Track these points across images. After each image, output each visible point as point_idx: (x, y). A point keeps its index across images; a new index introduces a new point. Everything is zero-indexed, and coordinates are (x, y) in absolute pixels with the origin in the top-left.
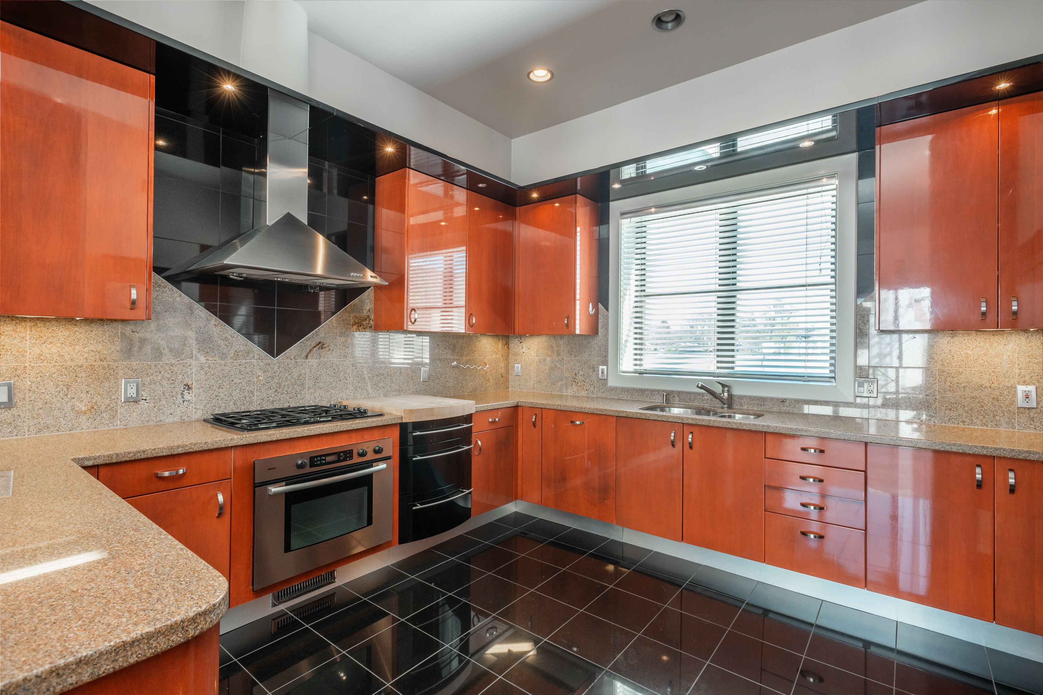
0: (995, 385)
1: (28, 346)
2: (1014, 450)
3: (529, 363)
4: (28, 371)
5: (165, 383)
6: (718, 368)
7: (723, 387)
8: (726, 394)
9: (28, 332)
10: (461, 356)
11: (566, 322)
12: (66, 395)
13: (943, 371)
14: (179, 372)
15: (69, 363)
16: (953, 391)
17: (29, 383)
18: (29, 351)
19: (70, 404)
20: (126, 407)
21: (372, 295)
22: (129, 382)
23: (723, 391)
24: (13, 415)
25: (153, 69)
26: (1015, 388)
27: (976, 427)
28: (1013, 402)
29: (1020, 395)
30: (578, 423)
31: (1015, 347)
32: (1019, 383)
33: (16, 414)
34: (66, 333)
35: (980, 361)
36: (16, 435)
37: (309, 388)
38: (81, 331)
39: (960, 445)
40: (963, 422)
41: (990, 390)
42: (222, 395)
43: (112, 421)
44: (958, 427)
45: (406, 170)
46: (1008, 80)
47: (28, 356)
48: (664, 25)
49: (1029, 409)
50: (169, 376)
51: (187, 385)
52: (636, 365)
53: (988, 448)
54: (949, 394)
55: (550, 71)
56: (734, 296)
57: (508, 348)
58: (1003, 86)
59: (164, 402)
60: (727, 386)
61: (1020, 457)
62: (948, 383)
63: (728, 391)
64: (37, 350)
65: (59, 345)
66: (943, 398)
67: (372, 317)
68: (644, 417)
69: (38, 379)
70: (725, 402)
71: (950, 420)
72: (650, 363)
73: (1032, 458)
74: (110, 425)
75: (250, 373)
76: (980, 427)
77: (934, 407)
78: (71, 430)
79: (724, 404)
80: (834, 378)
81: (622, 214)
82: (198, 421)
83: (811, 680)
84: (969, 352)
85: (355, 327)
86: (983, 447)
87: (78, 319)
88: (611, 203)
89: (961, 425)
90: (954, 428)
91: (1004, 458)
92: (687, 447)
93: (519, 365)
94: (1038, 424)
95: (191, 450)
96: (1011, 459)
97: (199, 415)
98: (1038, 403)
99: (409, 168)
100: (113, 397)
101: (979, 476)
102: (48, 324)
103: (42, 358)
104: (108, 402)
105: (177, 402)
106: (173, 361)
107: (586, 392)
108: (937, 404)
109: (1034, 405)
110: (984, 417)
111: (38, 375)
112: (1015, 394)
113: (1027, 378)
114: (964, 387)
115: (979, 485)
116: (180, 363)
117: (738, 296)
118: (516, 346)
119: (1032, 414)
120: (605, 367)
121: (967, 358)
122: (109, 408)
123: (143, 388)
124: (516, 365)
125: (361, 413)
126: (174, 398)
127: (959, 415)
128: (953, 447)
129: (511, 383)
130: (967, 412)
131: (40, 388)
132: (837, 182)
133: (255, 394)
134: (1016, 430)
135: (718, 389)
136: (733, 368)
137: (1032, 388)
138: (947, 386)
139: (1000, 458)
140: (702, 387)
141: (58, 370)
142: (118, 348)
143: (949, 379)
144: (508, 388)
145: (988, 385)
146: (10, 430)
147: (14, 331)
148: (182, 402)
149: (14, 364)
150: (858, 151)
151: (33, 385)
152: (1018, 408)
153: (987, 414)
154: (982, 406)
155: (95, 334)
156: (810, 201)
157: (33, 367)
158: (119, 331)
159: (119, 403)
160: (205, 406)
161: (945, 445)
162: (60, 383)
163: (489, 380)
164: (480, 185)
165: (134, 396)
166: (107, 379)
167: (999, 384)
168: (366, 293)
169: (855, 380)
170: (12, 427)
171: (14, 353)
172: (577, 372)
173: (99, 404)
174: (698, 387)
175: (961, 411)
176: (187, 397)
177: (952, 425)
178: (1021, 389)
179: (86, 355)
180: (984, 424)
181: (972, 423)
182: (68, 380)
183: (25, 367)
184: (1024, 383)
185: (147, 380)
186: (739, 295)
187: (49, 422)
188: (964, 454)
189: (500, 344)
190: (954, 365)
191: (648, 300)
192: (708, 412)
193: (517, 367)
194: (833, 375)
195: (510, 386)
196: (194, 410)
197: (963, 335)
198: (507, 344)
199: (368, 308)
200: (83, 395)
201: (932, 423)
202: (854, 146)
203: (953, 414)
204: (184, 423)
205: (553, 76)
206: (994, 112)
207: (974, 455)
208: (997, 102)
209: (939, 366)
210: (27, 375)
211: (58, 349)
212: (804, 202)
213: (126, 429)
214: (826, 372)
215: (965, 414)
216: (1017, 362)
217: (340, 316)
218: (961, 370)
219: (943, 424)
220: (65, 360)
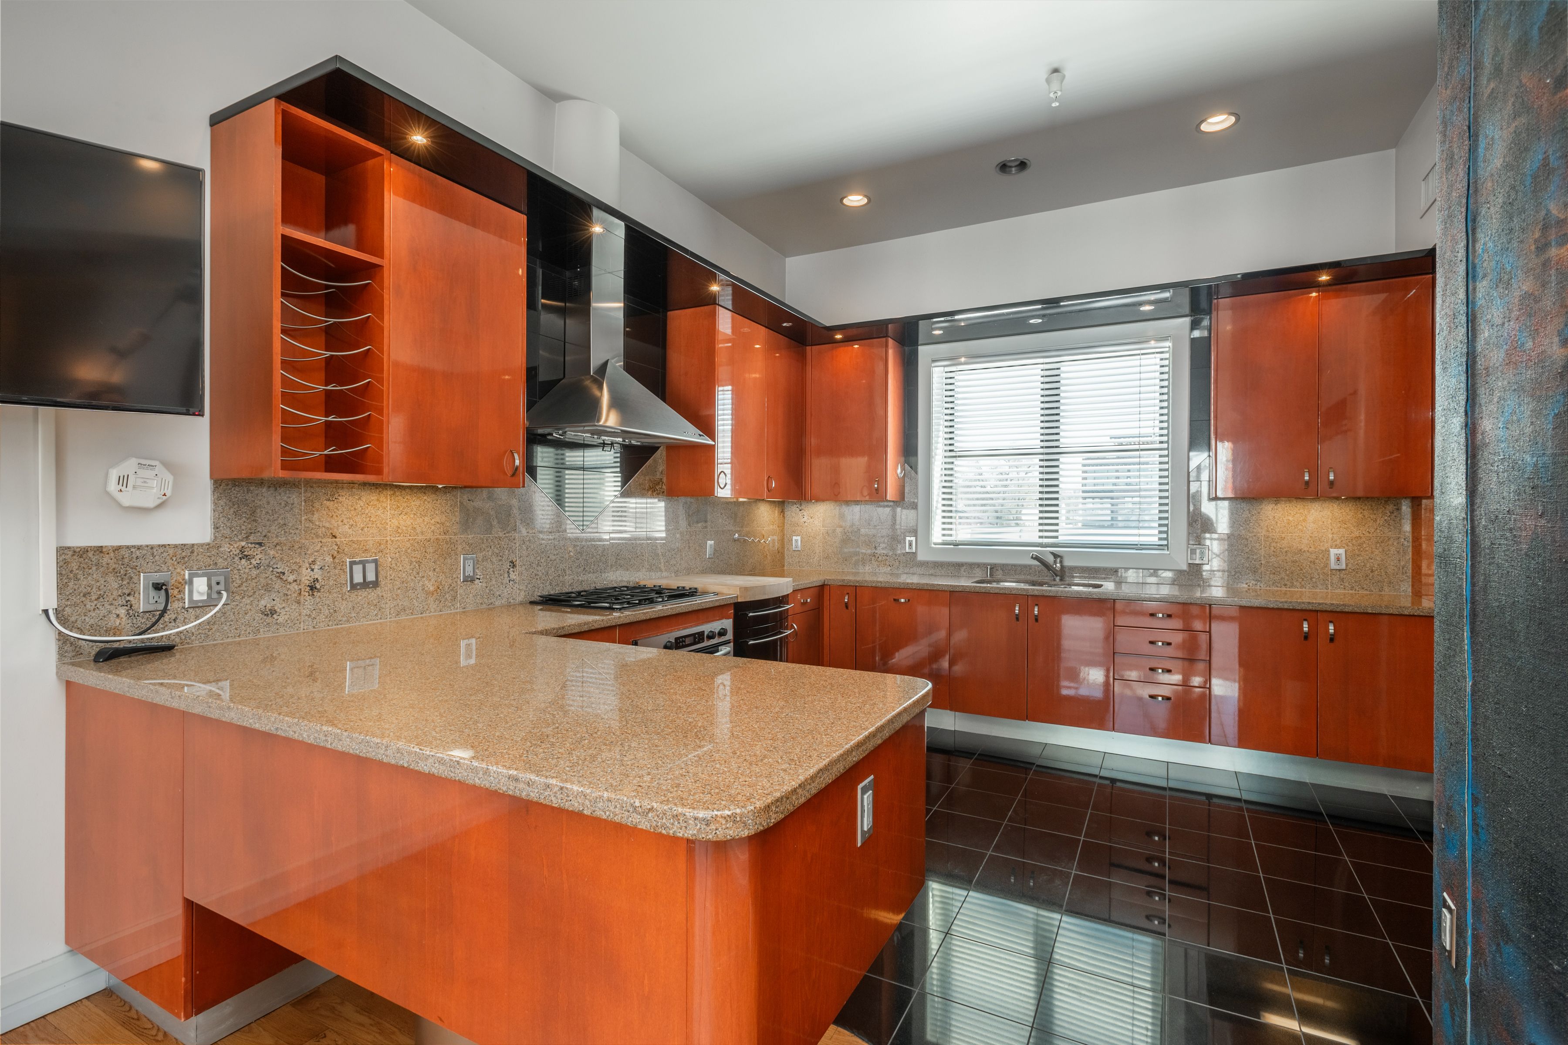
0: (1312, 549)
1: (388, 517)
2: (1333, 604)
3: (812, 534)
4: (389, 546)
5: (494, 559)
6: (1040, 537)
7: (1055, 557)
8: (1058, 565)
9: (389, 502)
10: (742, 527)
11: (876, 486)
12: (418, 573)
13: (1268, 537)
14: (505, 547)
15: (420, 537)
16: (1277, 556)
17: (390, 560)
18: (389, 523)
19: (421, 583)
20: (464, 587)
21: (664, 453)
22: (467, 559)
23: (1055, 562)
24: (378, 596)
25: (524, 208)
26: (1329, 551)
27: (1296, 589)
28: (1327, 565)
29: (1333, 558)
30: (903, 600)
31: (1329, 513)
32: (1331, 547)
33: (380, 595)
34: (418, 503)
35: (1300, 527)
36: (381, 618)
37: (611, 565)
38: (429, 500)
39: (1291, 602)
40: (1285, 585)
41: (1308, 554)
42: (540, 574)
43: (453, 603)
44: (1281, 591)
45: (715, 308)
46: (1328, 275)
47: (389, 529)
48: (1008, 169)
49: (1340, 570)
50: (497, 552)
51: (512, 562)
52: (944, 535)
53: (1313, 603)
54: (1273, 559)
55: (866, 196)
56: (1058, 460)
57: (784, 516)
58: (1324, 278)
59: (494, 582)
60: (1059, 556)
61: (1338, 610)
62: (1272, 548)
63: (1061, 562)
64: (395, 522)
65: (412, 516)
66: (1268, 562)
67: (664, 480)
68: (983, 591)
69: (397, 555)
70: (1059, 573)
71: (1273, 583)
72: (963, 533)
73: (1347, 610)
74: (452, 608)
75: (563, 548)
76: (1300, 590)
77: (1260, 571)
78: (422, 613)
79: (1057, 576)
80: (1167, 545)
81: (934, 361)
82: (521, 604)
83: (1157, 838)
84: (1291, 519)
85: (650, 492)
86: (1309, 603)
87: (440, 486)
88: (920, 348)
89: (1284, 589)
90: (1277, 591)
91: (1326, 611)
92: (1032, 620)
93: (799, 538)
94: (1347, 584)
95: (593, 628)
96: (1331, 612)
97: (521, 597)
98: (1347, 565)
99: (719, 305)
100: (454, 576)
101: (1306, 629)
102: (404, 492)
103: (400, 531)
104: (450, 581)
105: (504, 582)
106: (501, 534)
107: (889, 568)
108: (1262, 569)
109: (1344, 567)
110: (1303, 580)
111: (397, 551)
112: (1328, 558)
113: (1338, 542)
114: (1286, 552)
115: (1306, 637)
116: (506, 537)
117: (1061, 460)
118: (793, 515)
119: (1342, 575)
120: (913, 539)
121: (1288, 524)
122: (451, 588)
123: (478, 566)
124: (794, 538)
125: (693, 593)
126: (502, 577)
127: (1282, 579)
128: (1286, 605)
129: (787, 560)
130: (1288, 576)
131: (398, 565)
132: (1170, 344)
133: (567, 573)
134: (1329, 591)
135: (1050, 559)
136: (1057, 537)
137: (1342, 551)
138: (1271, 551)
139: (1320, 611)
140: (1036, 558)
141: (412, 545)
142: (458, 520)
143: (1274, 544)
144: (784, 566)
145: (1306, 549)
146: (376, 612)
147: (378, 500)
148: (508, 582)
149: (378, 538)
150: (1191, 316)
151: (393, 562)
152: (1332, 570)
153: (1305, 576)
154: (1301, 570)
155: (440, 504)
156: (1143, 362)
157: (392, 541)
158: (458, 500)
159: (459, 582)
160: (527, 586)
161: (1278, 603)
162: (413, 560)
163: (766, 556)
164: (785, 325)
165: (471, 574)
166: (449, 554)
167: (1315, 548)
168: (659, 452)
169: (1188, 547)
170: (378, 609)
171: (378, 525)
172: (877, 545)
173: (443, 583)
174: (1032, 557)
175: (1283, 575)
176: (512, 576)
177: (1276, 589)
178: (1333, 552)
179: (433, 528)
180: (1302, 587)
181: (1292, 586)
182: (419, 557)
183: (387, 541)
184: (1336, 547)
185: (481, 555)
186: (1063, 459)
187: (405, 604)
188: (1294, 610)
189: (776, 512)
190: (1277, 530)
191: (957, 462)
192: (1041, 584)
193: (796, 541)
194: (1165, 542)
195: (786, 564)
196: (518, 592)
197: (1286, 501)
198: (783, 512)
199: (661, 469)
200: (431, 573)
201: (1259, 588)
202: (1187, 310)
203: (1277, 578)
204: (510, 606)
205: (869, 200)
206: (1314, 294)
207: (1302, 610)
208: (1317, 289)
209: (1264, 533)
210: (388, 551)
211: (411, 521)
212: (1137, 363)
213: (464, 612)
214: (1155, 540)
215: (1286, 578)
216: (1330, 527)
217: (637, 479)
218: (1283, 536)
219: (1268, 588)
220: (417, 534)
